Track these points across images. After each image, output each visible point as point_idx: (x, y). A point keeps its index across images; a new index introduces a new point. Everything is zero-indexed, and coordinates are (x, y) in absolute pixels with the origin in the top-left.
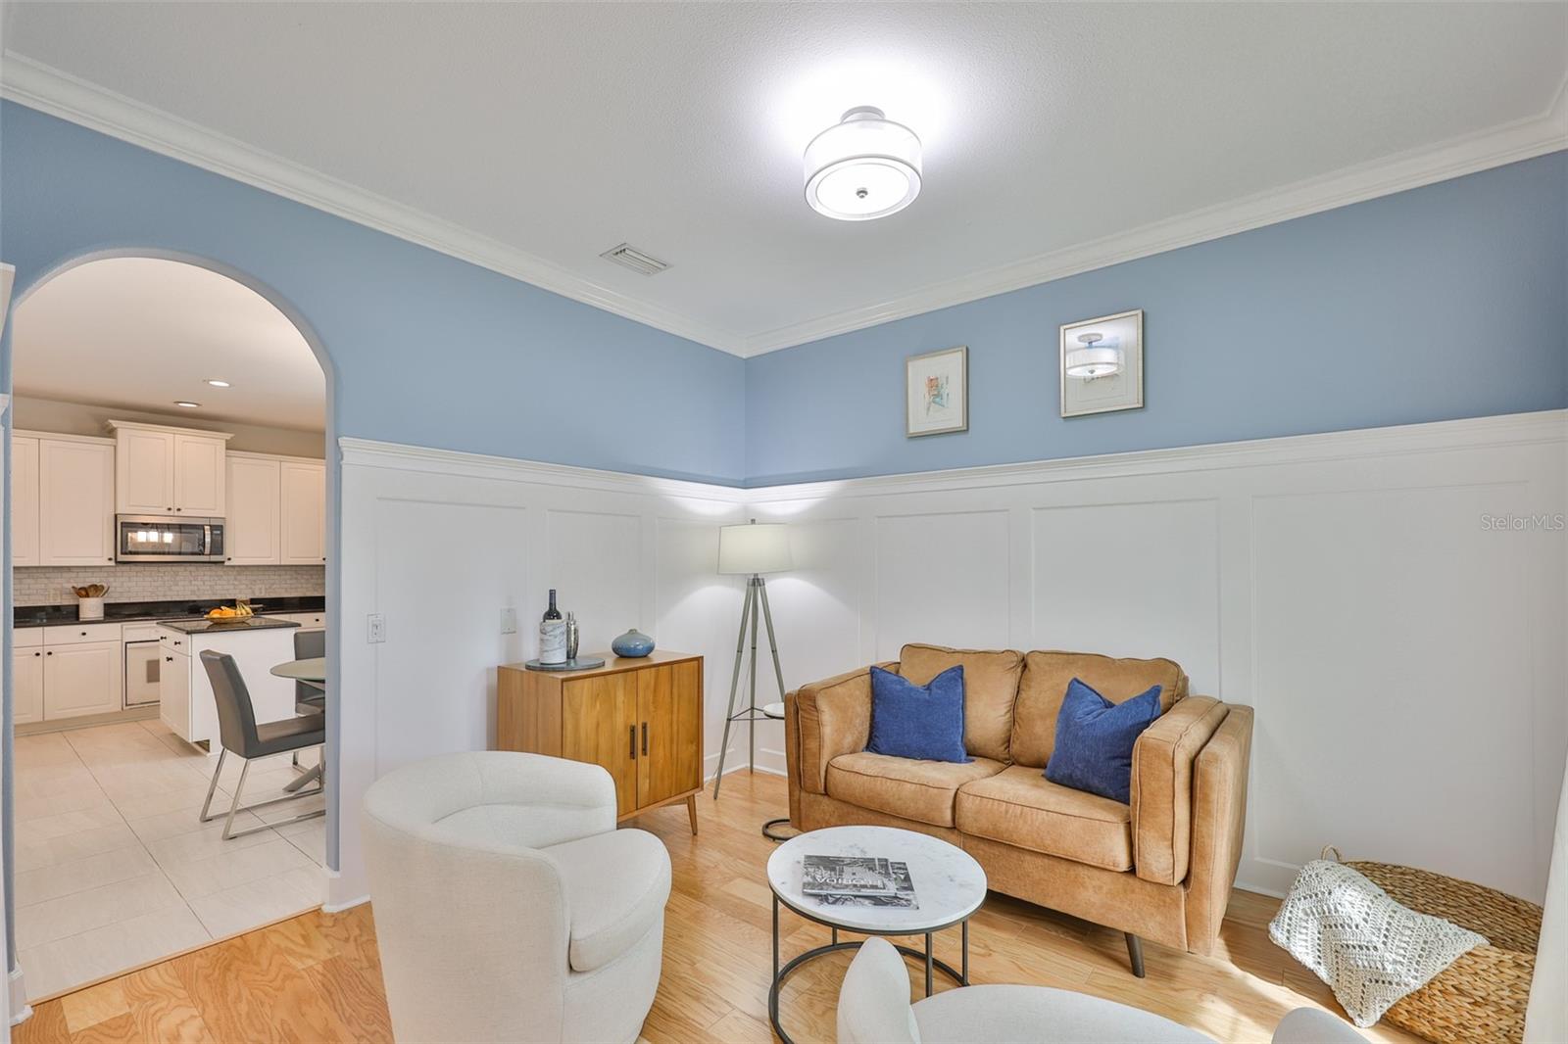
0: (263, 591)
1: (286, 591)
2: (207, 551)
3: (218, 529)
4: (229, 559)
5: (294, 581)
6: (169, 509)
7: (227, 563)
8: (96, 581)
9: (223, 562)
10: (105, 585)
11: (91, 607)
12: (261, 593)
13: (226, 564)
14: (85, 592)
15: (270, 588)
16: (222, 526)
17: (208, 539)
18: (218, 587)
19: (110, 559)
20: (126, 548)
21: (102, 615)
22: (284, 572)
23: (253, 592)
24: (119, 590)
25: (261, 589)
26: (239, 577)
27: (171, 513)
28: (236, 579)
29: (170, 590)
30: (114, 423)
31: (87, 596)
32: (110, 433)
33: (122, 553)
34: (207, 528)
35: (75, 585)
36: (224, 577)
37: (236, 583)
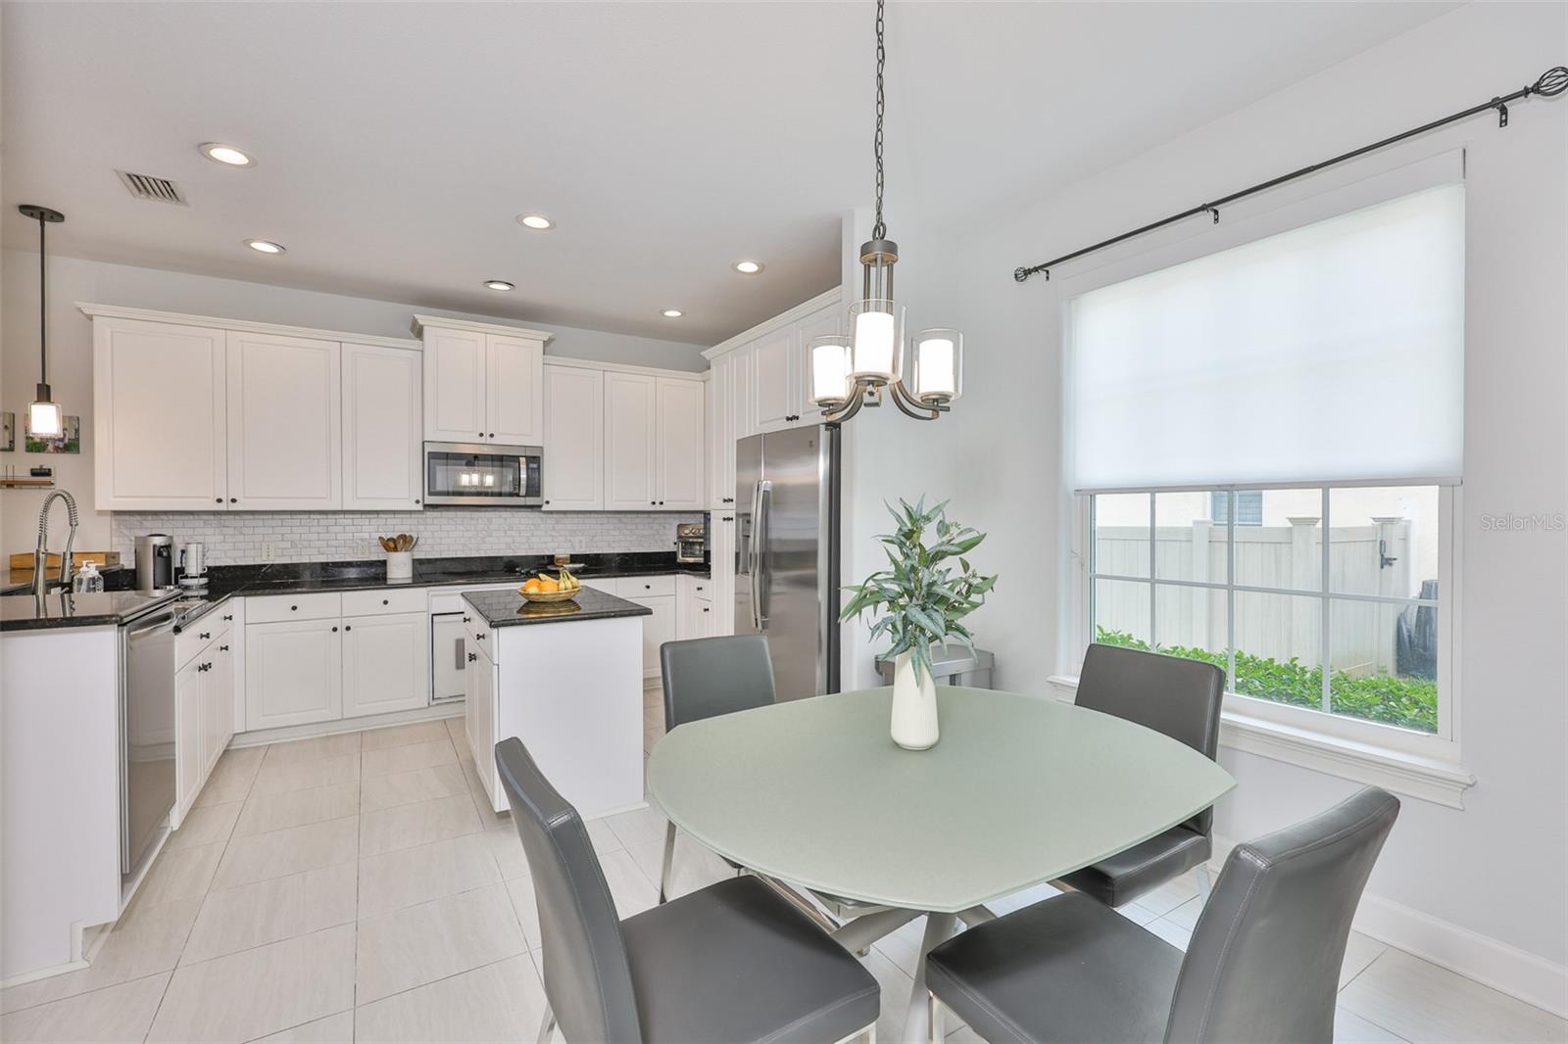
0: (584, 544)
1: (609, 546)
2: (523, 491)
3: (535, 460)
4: (547, 502)
5: (617, 533)
6: (481, 435)
7: (545, 508)
8: (405, 530)
9: (540, 506)
10: (415, 536)
11: (400, 566)
12: (581, 547)
13: (543, 509)
14: (392, 545)
15: (591, 540)
16: (539, 457)
17: (523, 476)
18: (534, 539)
19: (418, 502)
20: (435, 488)
21: (410, 575)
22: (606, 521)
23: (574, 548)
24: (430, 541)
25: (581, 542)
26: (558, 527)
27: (482, 440)
28: (554, 529)
29: (484, 542)
30: (422, 320)
31: (395, 549)
32: (418, 332)
33: (430, 494)
34: (522, 460)
35: (383, 535)
36: (542, 526)
37: (554, 533)
